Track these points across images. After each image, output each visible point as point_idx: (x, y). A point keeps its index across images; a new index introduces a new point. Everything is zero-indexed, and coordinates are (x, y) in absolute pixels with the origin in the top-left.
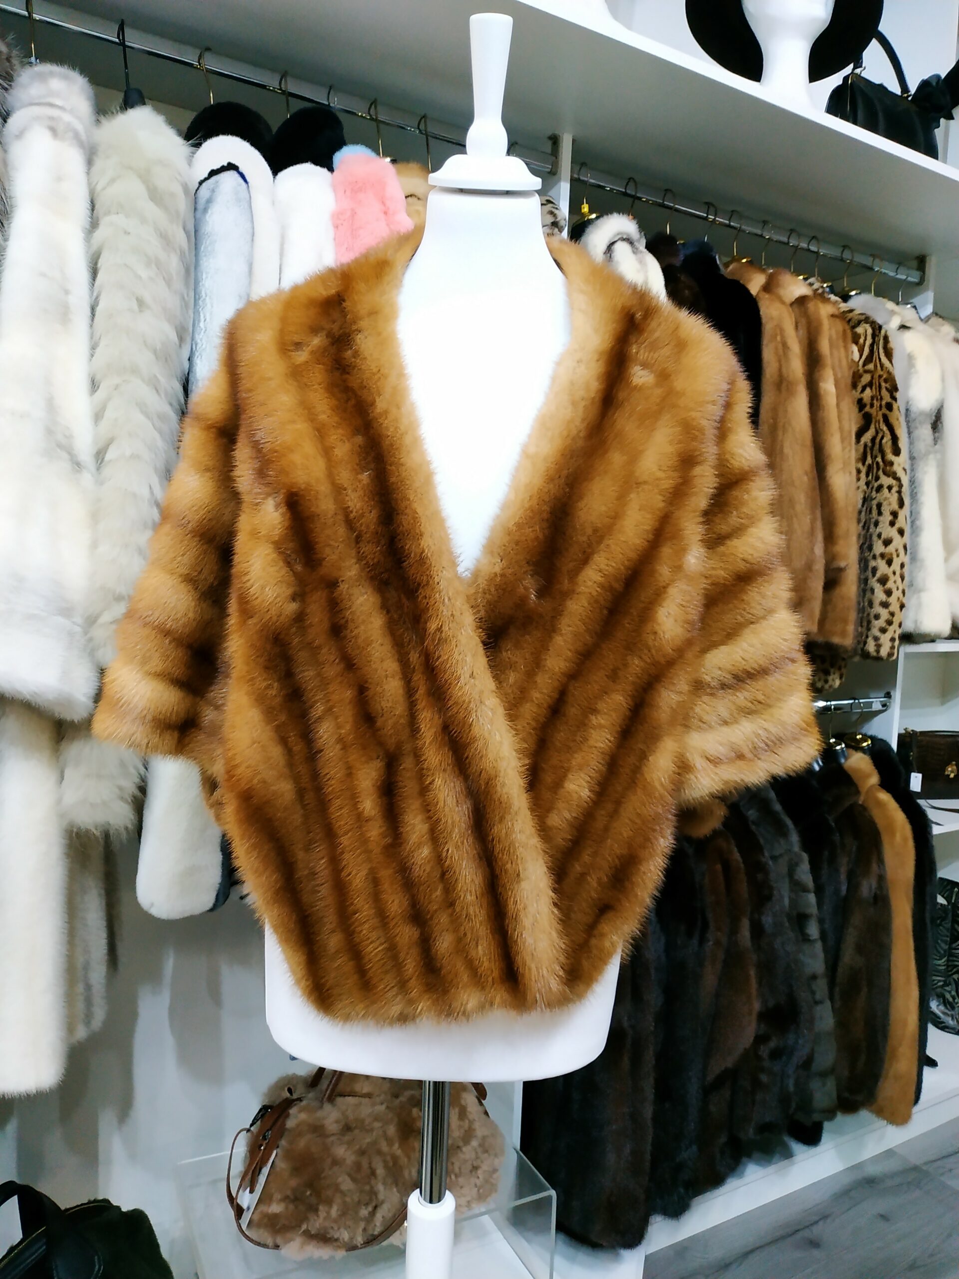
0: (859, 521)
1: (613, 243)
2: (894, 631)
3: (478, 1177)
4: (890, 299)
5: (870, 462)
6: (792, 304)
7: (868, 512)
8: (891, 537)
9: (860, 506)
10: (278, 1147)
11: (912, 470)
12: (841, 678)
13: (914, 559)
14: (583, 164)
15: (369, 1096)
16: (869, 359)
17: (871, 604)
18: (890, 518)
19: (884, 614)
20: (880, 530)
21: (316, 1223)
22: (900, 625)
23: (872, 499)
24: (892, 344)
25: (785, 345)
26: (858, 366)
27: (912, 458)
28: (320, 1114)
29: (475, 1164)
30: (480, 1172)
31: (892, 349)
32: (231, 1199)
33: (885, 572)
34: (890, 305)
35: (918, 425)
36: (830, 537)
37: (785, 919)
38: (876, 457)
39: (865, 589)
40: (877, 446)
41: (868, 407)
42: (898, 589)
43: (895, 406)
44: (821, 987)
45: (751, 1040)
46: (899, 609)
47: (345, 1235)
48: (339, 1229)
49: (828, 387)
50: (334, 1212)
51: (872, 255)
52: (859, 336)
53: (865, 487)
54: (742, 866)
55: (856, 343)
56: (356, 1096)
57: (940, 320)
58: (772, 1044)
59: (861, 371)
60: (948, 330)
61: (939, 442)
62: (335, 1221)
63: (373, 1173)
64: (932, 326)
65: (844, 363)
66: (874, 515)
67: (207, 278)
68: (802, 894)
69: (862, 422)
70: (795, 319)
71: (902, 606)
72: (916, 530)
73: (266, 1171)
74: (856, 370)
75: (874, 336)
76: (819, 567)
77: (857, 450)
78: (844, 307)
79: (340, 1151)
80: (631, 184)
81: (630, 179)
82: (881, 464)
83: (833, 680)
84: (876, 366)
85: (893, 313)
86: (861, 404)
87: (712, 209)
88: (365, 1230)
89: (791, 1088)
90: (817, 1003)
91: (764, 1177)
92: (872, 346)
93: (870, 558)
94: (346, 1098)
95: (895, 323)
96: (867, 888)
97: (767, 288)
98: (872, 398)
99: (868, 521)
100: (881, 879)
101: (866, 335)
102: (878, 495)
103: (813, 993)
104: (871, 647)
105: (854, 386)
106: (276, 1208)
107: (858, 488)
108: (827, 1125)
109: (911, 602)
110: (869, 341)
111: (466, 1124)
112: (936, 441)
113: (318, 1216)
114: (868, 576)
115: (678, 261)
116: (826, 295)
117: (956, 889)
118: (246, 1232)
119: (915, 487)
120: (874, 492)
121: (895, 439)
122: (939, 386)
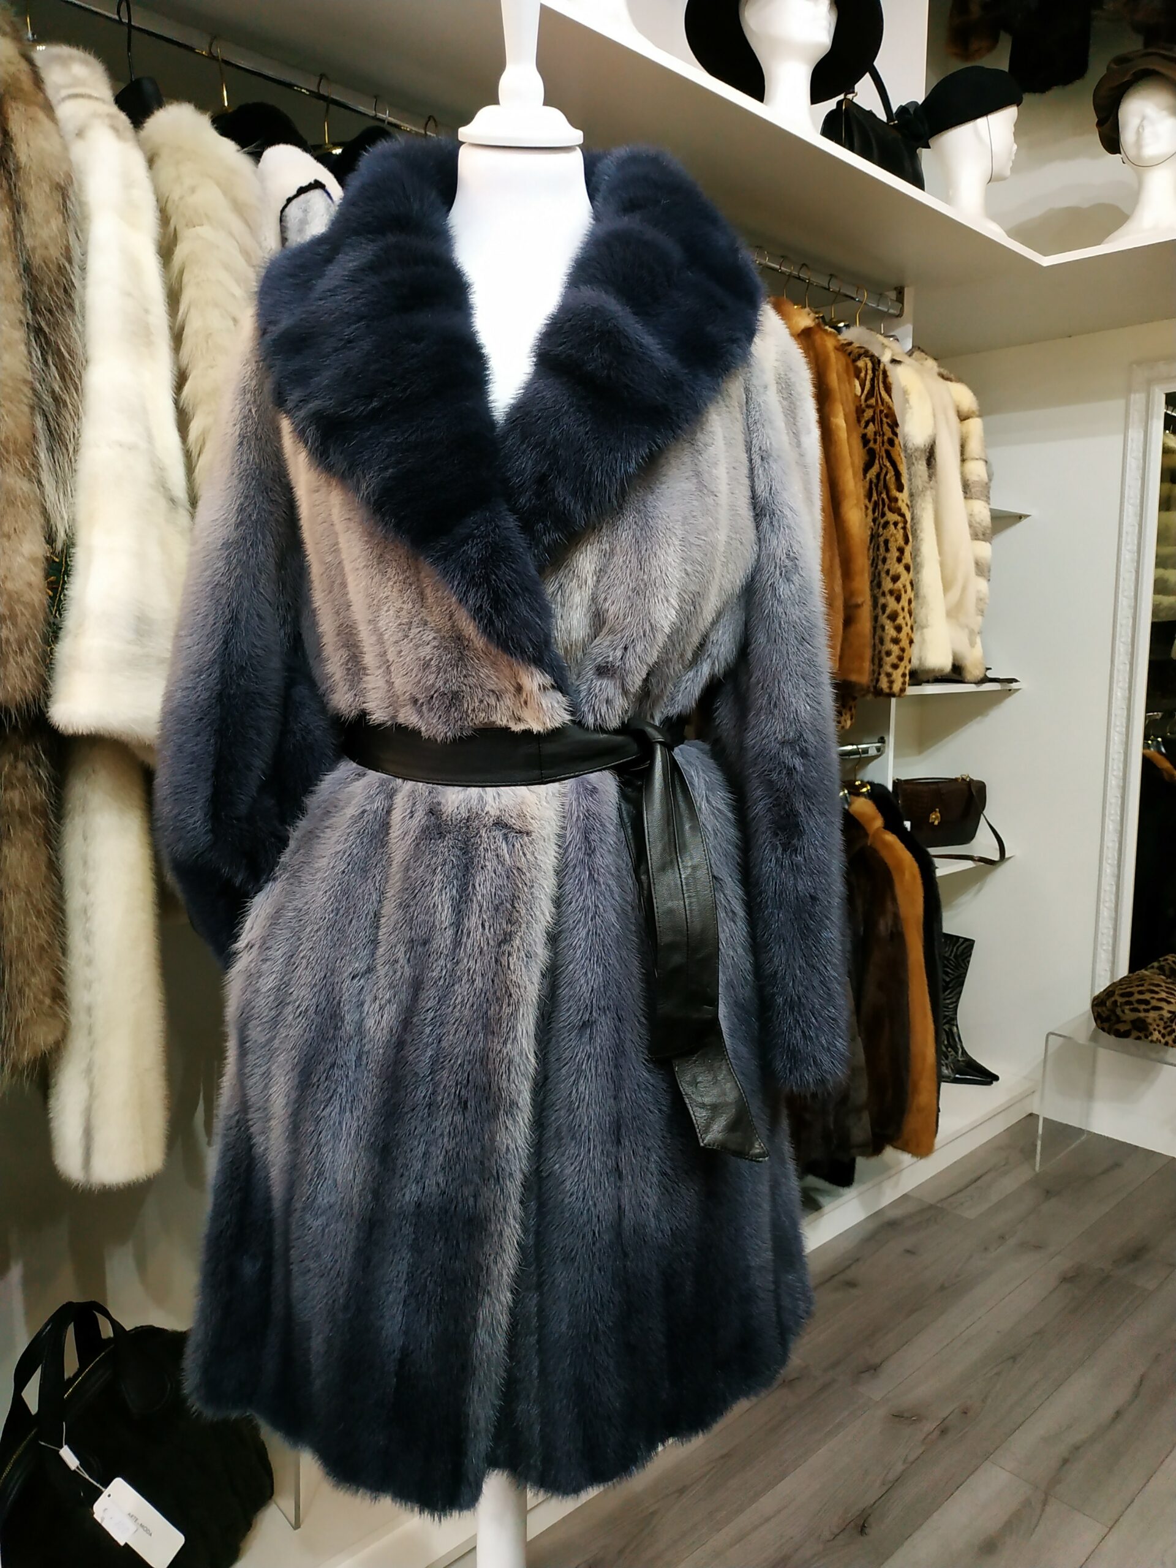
0: (869, 559)
2: (905, 667)
4: (878, 332)
5: (876, 499)
6: (799, 336)
7: (876, 549)
8: (899, 574)
9: (869, 542)
11: (912, 507)
12: (851, 719)
13: (917, 596)
16: (871, 394)
17: (882, 641)
18: (897, 554)
19: (895, 649)
20: (888, 567)
23: (879, 536)
24: (889, 378)
26: (860, 400)
27: (911, 495)
31: (890, 384)
33: (894, 609)
34: (881, 338)
35: (914, 461)
36: (846, 574)
38: (881, 493)
39: (877, 626)
40: (882, 482)
41: (872, 442)
42: (907, 625)
43: (896, 442)
46: (908, 645)
49: (840, 422)
51: (852, 284)
52: (860, 371)
53: (873, 524)
55: (858, 377)
57: (923, 354)
59: (863, 406)
60: (931, 363)
61: (933, 478)
64: (916, 360)
65: (850, 397)
66: (882, 551)
69: (866, 457)
71: (911, 642)
72: (917, 566)
74: (858, 404)
75: (874, 370)
76: (839, 604)
77: (864, 487)
78: (841, 339)
82: (886, 500)
83: (845, 721)
84: (877, 401)
85: (884, 346)
86: (865, 440)
89: (832, 1127)
92: (872, 380)
93: (879, 595)
95: (887, 356)
96: (883, 926)
98: (875, 433)
99: (877, 558)
100: (896, 917)
101: (866, 369)
102: (885, 531)
104: (884, 684)
105: (859, 421)
107: (867, 524)
108: (859, 1165)
109: (916, 638)
110: (870, 372)
112: (930, 477)
114: (879, 613)
116: (823, 326)
119: (915, 525)
120: (881, 529)
121: (898, 475)
122: (931, 422)
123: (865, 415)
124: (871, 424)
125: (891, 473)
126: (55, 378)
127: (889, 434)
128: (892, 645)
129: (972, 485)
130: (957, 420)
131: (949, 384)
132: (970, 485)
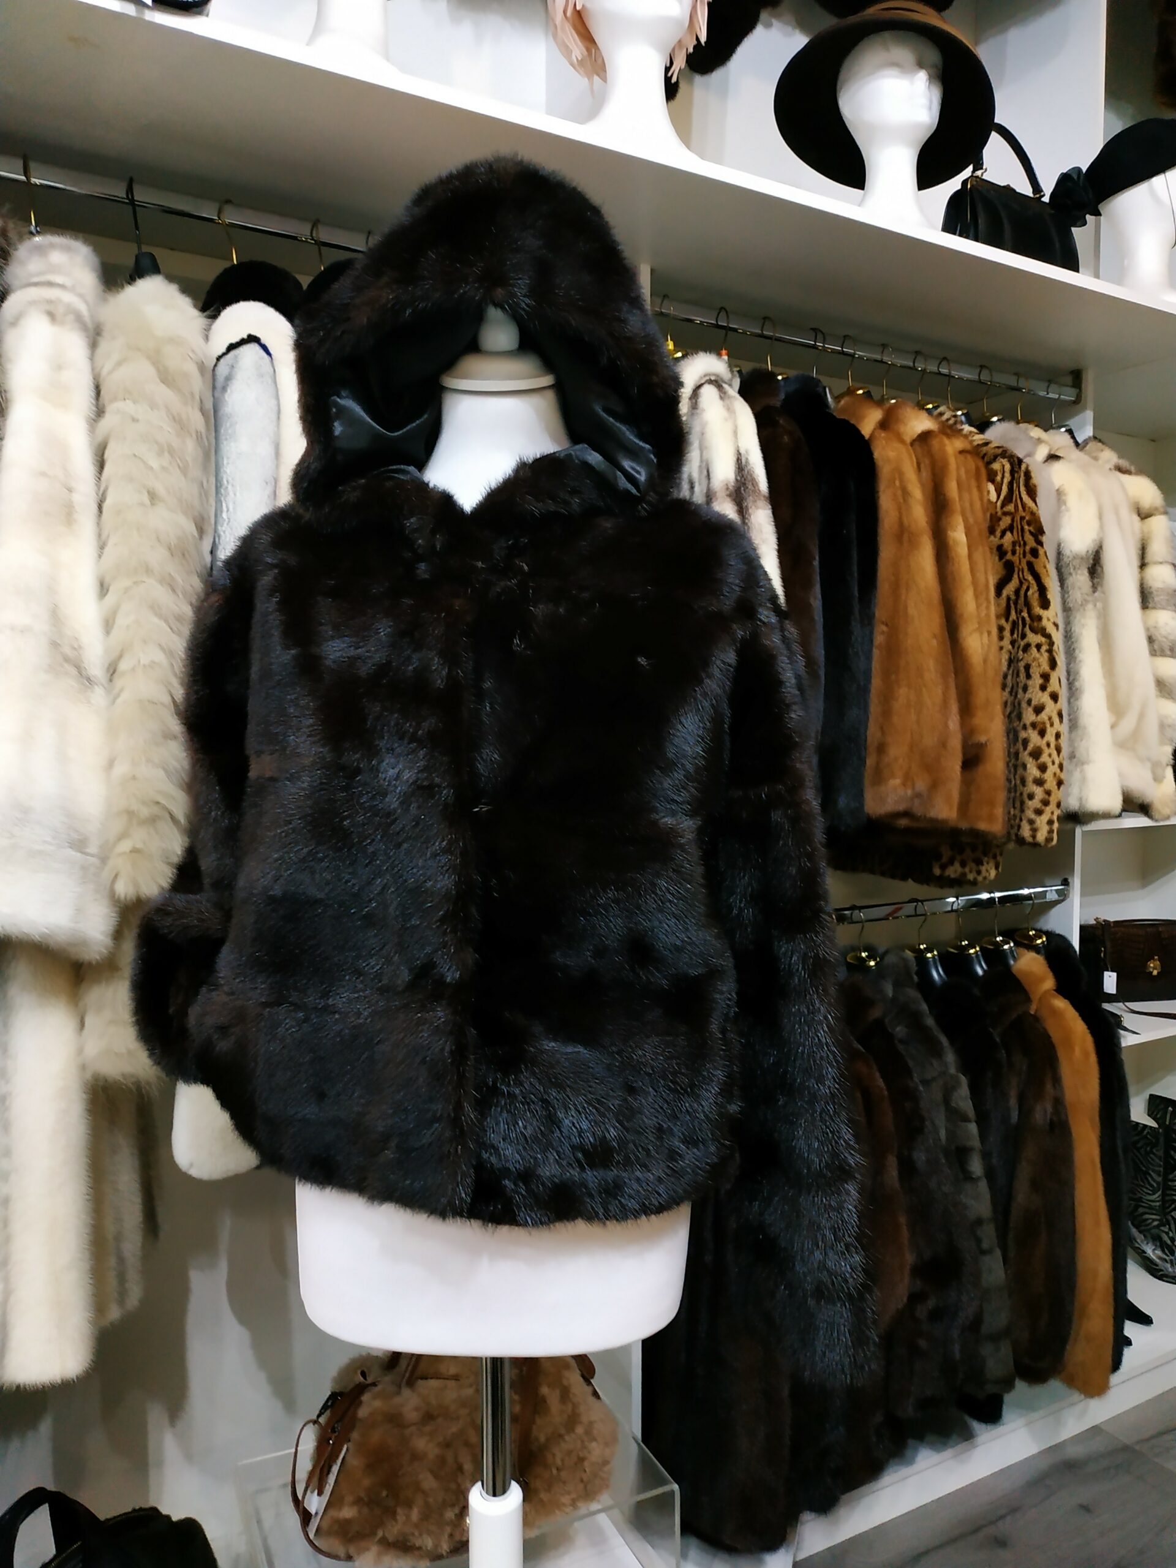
0: (1004, 687)
1: (698, 387)
2: (1052, 812)
3: (585, 1471)
4: (1036, 426)
5: (1015, 618)
6: (912, 444)
7: (1015, 676)
8: (1043, 704)
9: (1005, 668)
10: (349, 1441)
11: (1068, 623)
12: (997, 868)
13: (1074, 725)
14: (665, 296)
15: (456, 1378)
16: (1009, 499)
17: (1023, 782)
18: (1041, 681)
19: (1039, 792)
20: (1030, 696)
21: (393, 1530)
22: (1059, 805)
23: (1019, 661)
24: (1036, 479)
25: (905, 493)
26: (996, 507)
27: (1067, 609)
28: (397, 1400)
29: (581, 1455)
30: (586, 1464)
31: (1035, 486)
32: (297, 1502)
33: (1038, 744)
34: (1036, 432)
35: (1072, 570)
36: (966, 709)
37: (941, 1156)
38: (1021, 611)
39: (1015, 764)
40: (1022, 599)
41: (1010, 554)
42: (1053, 763)
43: (1041, 552)
44: (988, 1234)
45: (905, 1300)
46: (1056, 787)
47: (428, 1543)
48: (421, 1535)
49: (958, 535)
50: (415, 1515)
51: (1016, 374)
52: (995, 473)
53: (1010, 647)
54: (886, 1093)
55: (993, 481)
56: (440, 1378)
57: (1100, 444)
58: (931, 1303)
59: (999, 513)
60: (1109, 457)
61: (1099, 588)
62: (416, 1526)
63: (460, 1468)
64: (1089, 454)
65: (978, 505)
66: (1022, 677)
67: (228, 463)
68: (963, 1124)
69: (1002, 572)
70: (917, 459)
71: (1060, 783)
72: (1073, 691)
73: (335, 1469)
74: (993, 512)
75: (1012, 472)
76: (956, 743)
77: (998, 605)
78: (978, 438)
79: (421, 1444)
80: (723, 314)
81: (722, 309)
82: (1028, 619)
83: (987, 871)
84: (1016, 507)
85: (1039, 441)
86: (1001, 551)
87: (820, 336)
88: (451, 1535)
89: (958, 1356)
90: (983, 1252)
91: (940, 1463)
92: (1011, 484)
93: (1020, 728)
94: (429, 1380)
95: (1042, 453)
96: (1041, 1114)
97: (884, 425)
98: (1014, 544)
99: (1015, 686)
100: (1059, 1103)
101: (1004, 472)
102: (1025, 655)
103: (979, 1241)
104: (1026, 832)
105: (992, 531)
106: (348, 1512)
107: (1001, 648)
108: (1008, 1398)
109: (1073, 777)
110: (1007, 478)
111: (570, 1407)
112: (1094, 588)
113: (396, 1520)
114: (1018, 750)
115: (778, 401)
116: (959, 427)
117: (1170, 1109)
118: (314, 1542)
119: (1073, 643)
120: (1021, 652)
121: (1042, 590)
122: (1095, 523)
123: (1001, 523)
124: (1008, 534)
125: (1034, 589)
127: (1031, 542)
128: (1035, 787)
129: (1155, 593)
130: (1136, 518)
131: (1125, 478)
132: (1151, 593)
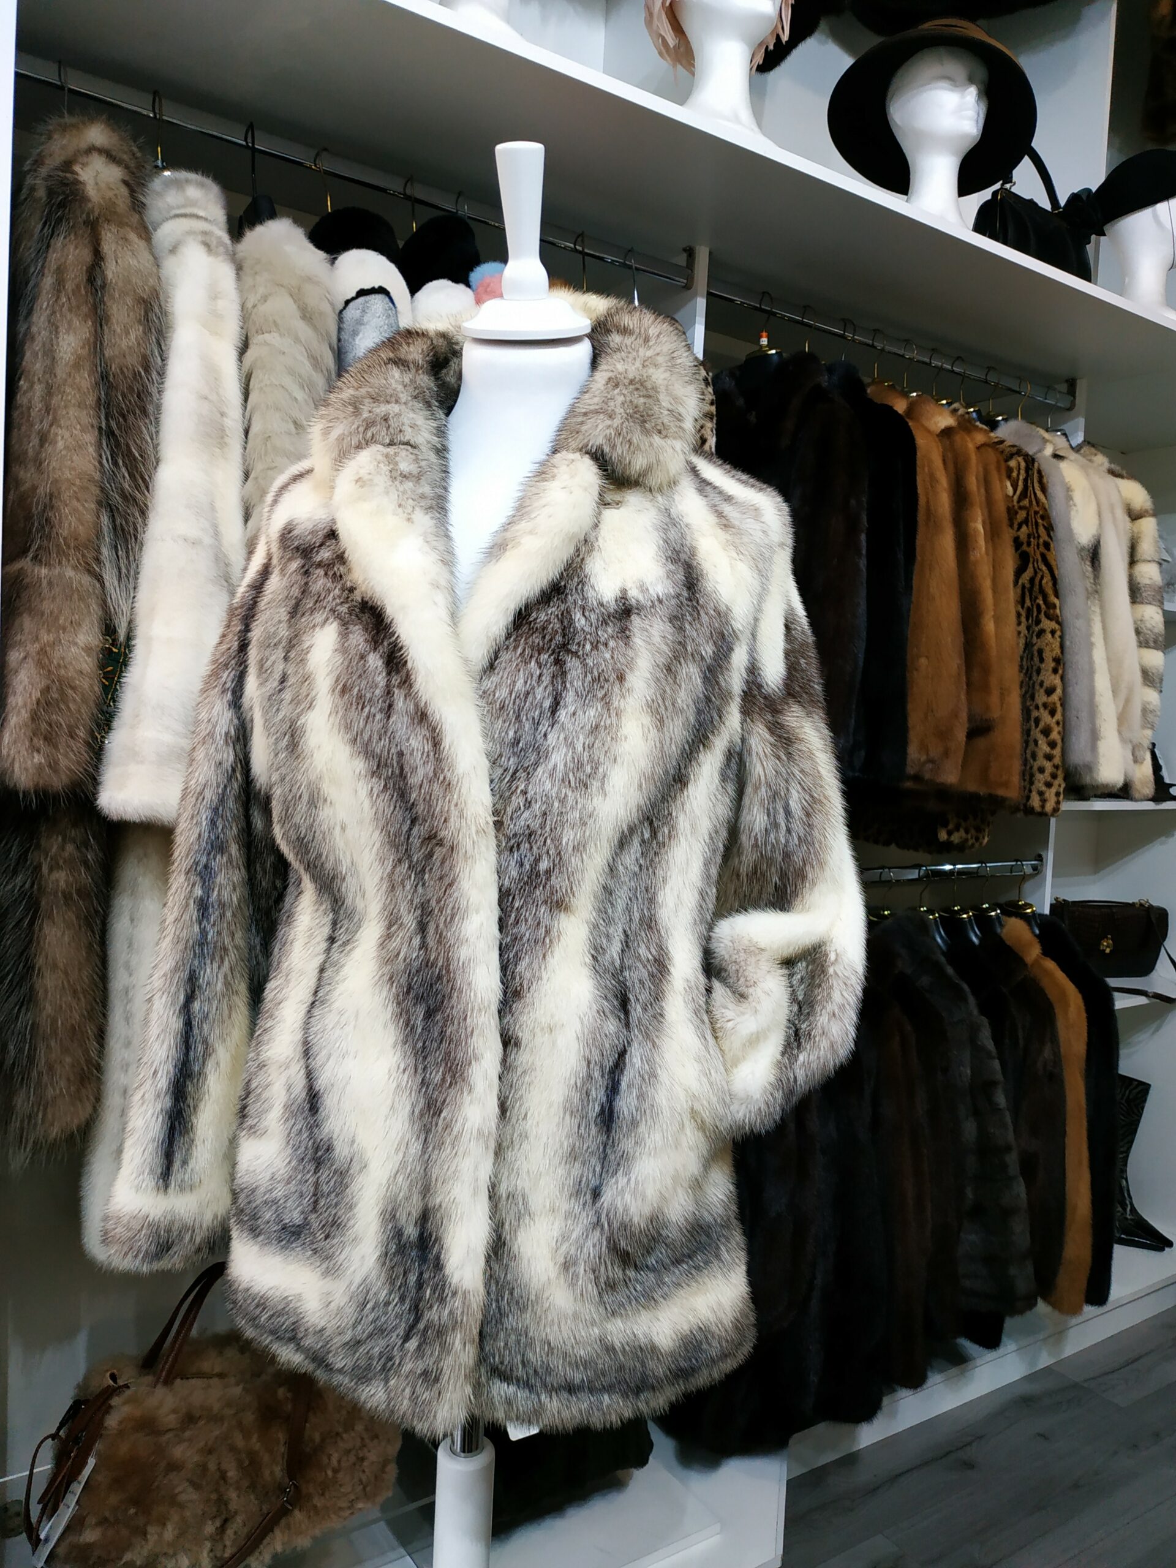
0: (1020, 669)
4: (1041, 427)
5: (1030, 604)
6: (937, 438)
7: (1029, 659)
9: (1021, 652)
16: (1024, 494)
17: (1034, 757)
18: (1053, 665)
23: (1034, 645)
24: (1047, 476)
25: (935, 479)
26: (1012, 501)
31: (1047, 482)
34: (1042, 432)
38: (1036, 598)
39: (1028, 740)
40: (1037, 587)
41: (1025, 545)
43: (1053, 545)
51: (1017, 377)
52: (1012, 470)
53: (1026, 632)
55: (1009, 477)
59: (1016, 506)
60: (1101, 460)
66: (1036, 662)
69: (1019, 561)
70: (943, 451)
74: (1011, 506)
75: (1027, 469)
77: (1015, 591)
78: (993, 436)
80: (766, 299)
81: (767, 294)
82: (1042, 606)
84: (1031, 501)
85: (1044, 441)
86: (1018, 542)
87: (851, 327)
92: (1026, 480)
93: (1033, 707)
95: (1049, 450)
97: (912, 412)
98: (1029, 536)
99: (1029, 669)
101: (1019, 468)
102: (1040, 640)
104: (1035, 802)
105: (1011, 523)
107: (1019, 632)
110: (1023, 475)
112: (1094, 580)
114: (1031, 727)
116: (973, 422)
120: (1035, 637)
121: (1055, 579)
122: (1095, 521)
123: (1018, 516)
124: (1024, 526)
125: (1047, 578)
126: (124, 477)
127: (1044, 535)
128: (1044, 762)
129: (1142, 588)
130: (1128, 519)
131: (1119, 481)
132: (1139, 589)
